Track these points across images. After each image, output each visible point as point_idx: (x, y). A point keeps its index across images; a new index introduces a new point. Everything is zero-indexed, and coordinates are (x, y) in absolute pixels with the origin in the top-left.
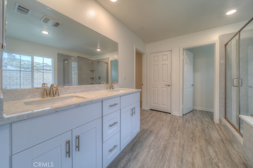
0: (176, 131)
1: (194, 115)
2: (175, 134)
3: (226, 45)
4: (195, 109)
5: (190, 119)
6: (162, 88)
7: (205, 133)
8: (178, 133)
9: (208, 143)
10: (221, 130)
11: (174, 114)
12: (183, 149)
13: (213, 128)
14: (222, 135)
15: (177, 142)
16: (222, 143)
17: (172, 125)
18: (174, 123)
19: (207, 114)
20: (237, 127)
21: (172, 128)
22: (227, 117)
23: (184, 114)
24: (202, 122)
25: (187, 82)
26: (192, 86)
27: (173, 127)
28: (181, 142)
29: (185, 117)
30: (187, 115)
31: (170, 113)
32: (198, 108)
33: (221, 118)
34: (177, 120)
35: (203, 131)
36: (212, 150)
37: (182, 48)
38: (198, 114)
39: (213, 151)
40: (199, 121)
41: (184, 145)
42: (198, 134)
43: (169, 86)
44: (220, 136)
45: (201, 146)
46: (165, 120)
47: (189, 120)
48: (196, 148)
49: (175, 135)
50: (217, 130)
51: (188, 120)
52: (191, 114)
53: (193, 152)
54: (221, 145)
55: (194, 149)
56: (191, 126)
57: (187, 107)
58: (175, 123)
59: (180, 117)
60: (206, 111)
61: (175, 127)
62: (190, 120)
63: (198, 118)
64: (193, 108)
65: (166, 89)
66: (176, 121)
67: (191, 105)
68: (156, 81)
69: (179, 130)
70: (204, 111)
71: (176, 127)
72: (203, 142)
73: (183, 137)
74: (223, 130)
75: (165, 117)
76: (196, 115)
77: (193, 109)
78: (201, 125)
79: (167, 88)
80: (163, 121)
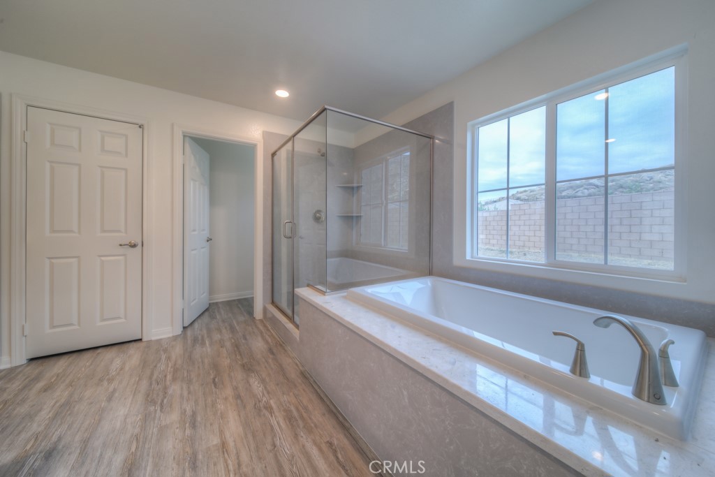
0: (165, 388)
1: (213, 317)
2: (165, 397)
3: (274, 155)
4: (213, 303)
5: (205, 331)
6: (103, 258)
7: (239, 352)
8: (175, 389)
9: (249, 370)
10: (268, 330)
11: (153, 338)
12: (194, 425)
13: (254, 332)
14: (270, 340)
15: (174, 416)
16: (271, 356)
17: (150, 378)
18: (156, 366)
19: (240, 306)
20: (289, 312)
21: (151, 384)
22: (275, 300)
23: (186, 325)
24: (232, 329)
25: (194, 230)
26: (208, 241)
27: (154, 382)
28: (185, 411)
29: (189, 332)
30: (196, 325)
31: (141, 340)
32: (221, 297)
33: (267, 305)
34: (165, 351)
35: (236, 349)
36: (256, 383)
37: (181, 132)
38: (223, 312)
39: (258, 383)
40: (226, 328)
41: (194, 414)
42: (226, 362)
43: (134, 246)
44: (267, 342)
45: (236, 388)
46: (121, 369)
47: (203, 337)
48: (226, 399)
49: (165, 401)
50: (261, 333)
51: (200, 337)
52: (206, 318)
53: (221, 413)
54: (270, 361)
55: (220, 407)
56: (209, 350)
57: (197, 300)
58: (159, 365)
59: (175, 338)
60: (238, 300)
61: (160, 376)
62: (206, 336)
63: (223, 321)
64: (210, 300)
65: (122, 258)
66: (164, 357)
67: (204, 293)
68: (72, 231)
69: (174, 379)
70: (234, 300)
71: (166, 376)
72: (239, 375)
73: (189, 393)
74: (270, 328)
75: (117, 363)
76: (218, 317)
77: (210, 304)
78: (231, 336)
79: (124, 255)
80: (110, 381)
